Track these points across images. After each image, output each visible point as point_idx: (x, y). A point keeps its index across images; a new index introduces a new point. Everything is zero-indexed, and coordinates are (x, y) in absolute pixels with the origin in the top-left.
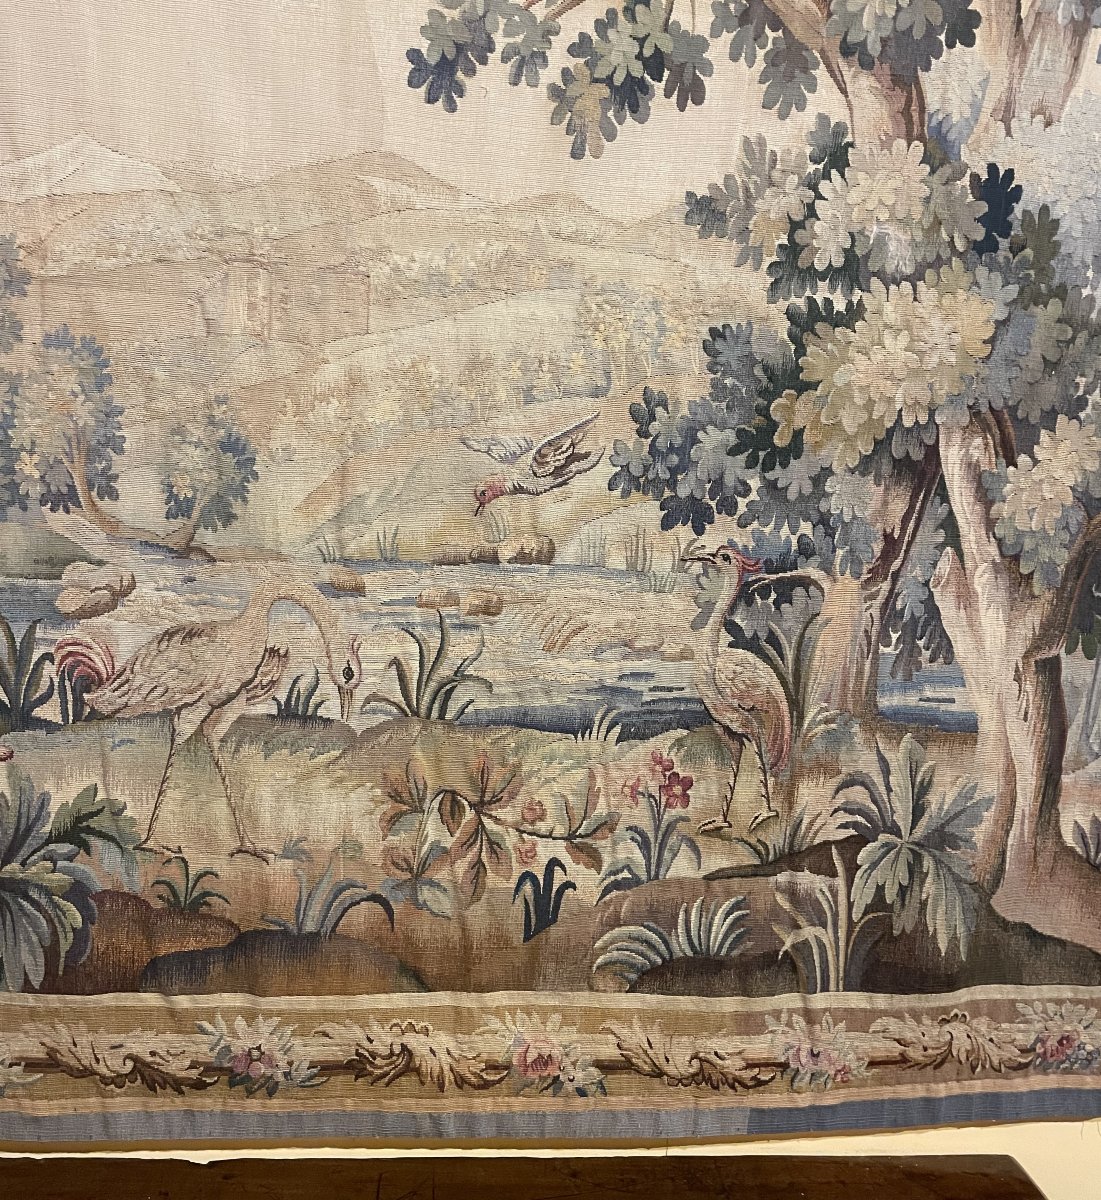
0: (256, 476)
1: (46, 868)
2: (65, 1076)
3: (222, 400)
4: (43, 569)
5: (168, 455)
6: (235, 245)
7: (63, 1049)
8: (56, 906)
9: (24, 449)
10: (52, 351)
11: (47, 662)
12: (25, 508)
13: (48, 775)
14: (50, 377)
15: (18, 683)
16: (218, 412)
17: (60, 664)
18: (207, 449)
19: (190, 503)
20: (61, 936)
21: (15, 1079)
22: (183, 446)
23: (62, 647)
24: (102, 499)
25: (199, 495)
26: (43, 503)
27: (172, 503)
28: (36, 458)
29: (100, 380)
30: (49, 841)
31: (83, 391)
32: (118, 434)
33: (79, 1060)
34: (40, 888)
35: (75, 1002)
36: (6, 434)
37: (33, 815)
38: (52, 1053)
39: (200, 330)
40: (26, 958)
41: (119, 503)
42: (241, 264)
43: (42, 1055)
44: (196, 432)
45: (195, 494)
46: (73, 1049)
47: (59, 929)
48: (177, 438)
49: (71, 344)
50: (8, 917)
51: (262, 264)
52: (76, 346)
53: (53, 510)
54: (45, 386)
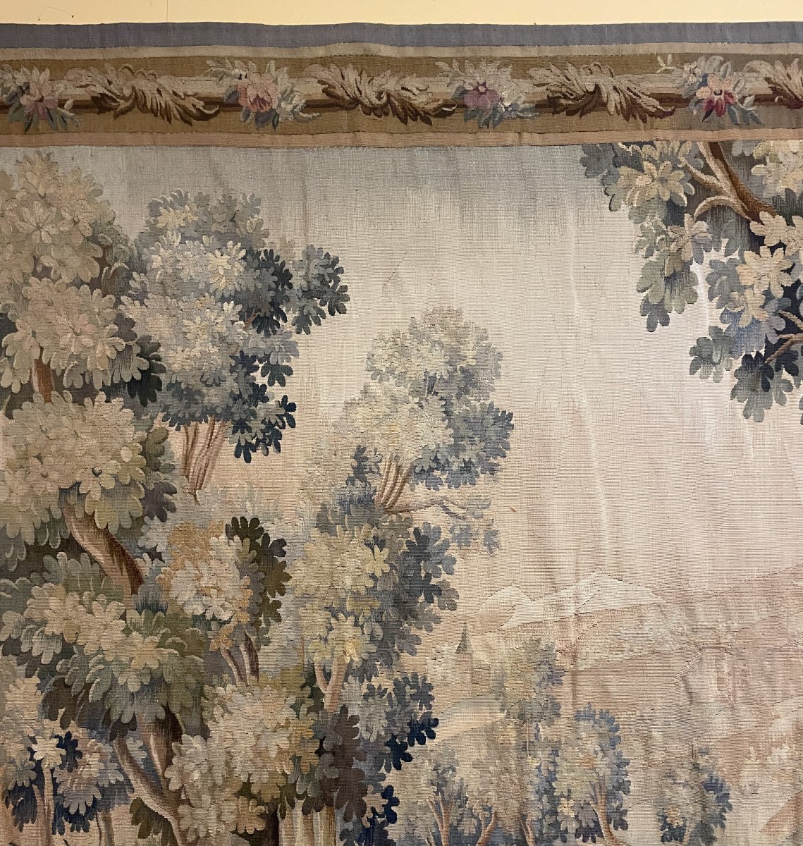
0: (730, 807)
3: (704, 752)
5: (662, 793)
6: (708, 638)
9: (562, 795)
10: (582, 723)
12: (565, 841)
14: (580, 742)
16: (701, 761)
18: (692, 788)
19: (681, 830)
22: (674, 786)
24: (616, 829)
25: (687, 824)
26: (577, 836)
27: (667, 830)
28: (572, 802)
29: (612, 741)
31: (602, 750)
32: (626, 779)
36: (551, 785)
39: (684, 700)
41: (628, 832)
42: (711, 651)
44: (683, 776)
45: (685, 823)
48: (670, 780)
49: (593, 717)
51: (726, 650)
52: (596, 718)
53: (584, 841)
54: (576, 748)
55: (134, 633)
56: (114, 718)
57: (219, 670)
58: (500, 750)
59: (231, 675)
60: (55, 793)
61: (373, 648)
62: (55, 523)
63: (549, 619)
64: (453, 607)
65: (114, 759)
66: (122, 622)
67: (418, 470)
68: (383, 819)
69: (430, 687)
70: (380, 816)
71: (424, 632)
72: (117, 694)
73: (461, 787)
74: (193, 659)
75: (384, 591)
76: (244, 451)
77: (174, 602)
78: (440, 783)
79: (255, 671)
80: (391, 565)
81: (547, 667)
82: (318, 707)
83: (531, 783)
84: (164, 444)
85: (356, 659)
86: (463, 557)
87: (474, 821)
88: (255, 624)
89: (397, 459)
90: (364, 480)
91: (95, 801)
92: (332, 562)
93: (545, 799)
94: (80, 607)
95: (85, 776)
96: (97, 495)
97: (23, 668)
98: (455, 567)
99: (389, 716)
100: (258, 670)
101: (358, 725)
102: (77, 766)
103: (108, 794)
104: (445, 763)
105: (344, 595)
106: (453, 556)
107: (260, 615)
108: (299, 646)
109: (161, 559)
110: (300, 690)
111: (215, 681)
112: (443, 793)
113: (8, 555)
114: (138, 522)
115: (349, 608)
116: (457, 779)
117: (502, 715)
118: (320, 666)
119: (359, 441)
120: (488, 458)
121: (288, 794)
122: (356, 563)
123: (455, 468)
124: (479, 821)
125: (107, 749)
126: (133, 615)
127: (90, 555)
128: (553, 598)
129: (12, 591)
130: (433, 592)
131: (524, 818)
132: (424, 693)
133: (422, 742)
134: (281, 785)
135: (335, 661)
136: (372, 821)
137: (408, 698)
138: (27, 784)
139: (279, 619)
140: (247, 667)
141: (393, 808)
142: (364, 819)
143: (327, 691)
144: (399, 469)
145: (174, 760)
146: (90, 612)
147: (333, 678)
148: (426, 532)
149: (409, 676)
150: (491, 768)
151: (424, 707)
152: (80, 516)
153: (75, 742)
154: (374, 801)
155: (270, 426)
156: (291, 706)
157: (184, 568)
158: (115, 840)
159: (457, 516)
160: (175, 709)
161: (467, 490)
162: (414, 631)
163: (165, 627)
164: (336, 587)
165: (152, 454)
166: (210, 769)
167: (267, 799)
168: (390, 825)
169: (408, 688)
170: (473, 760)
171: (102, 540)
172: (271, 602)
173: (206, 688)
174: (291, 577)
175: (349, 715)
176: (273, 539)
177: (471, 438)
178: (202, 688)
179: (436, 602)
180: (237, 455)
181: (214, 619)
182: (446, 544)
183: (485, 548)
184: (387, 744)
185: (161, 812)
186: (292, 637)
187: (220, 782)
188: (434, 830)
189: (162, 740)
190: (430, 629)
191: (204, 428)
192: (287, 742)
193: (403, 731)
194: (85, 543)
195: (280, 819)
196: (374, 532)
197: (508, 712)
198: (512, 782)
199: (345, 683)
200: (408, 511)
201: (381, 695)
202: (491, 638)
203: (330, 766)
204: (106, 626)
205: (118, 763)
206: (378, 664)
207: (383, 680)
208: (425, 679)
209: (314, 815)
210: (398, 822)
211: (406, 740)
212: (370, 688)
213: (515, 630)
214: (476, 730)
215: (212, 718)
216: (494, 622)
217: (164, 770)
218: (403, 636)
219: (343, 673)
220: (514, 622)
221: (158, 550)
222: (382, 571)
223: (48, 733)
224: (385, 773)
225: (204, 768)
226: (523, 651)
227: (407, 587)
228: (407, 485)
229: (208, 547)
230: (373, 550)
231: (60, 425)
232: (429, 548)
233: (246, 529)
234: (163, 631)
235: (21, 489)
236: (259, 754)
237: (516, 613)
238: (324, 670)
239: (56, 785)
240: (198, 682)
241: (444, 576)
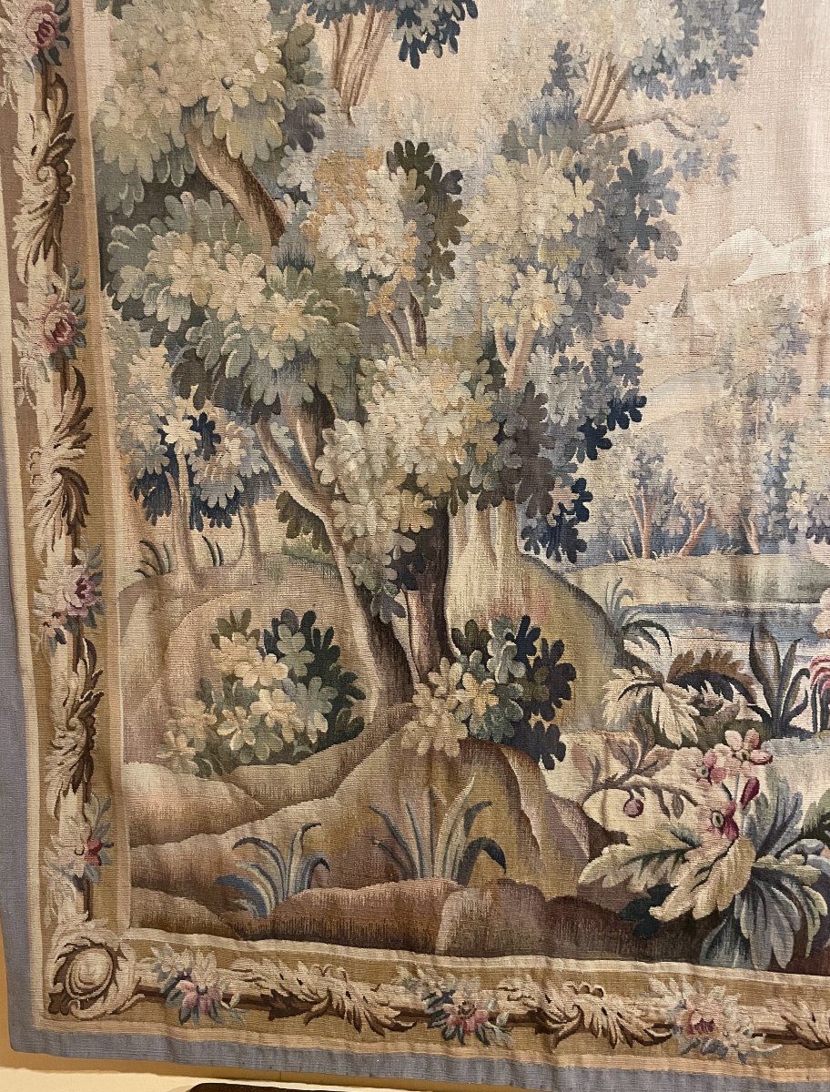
1: (799, 861)
2: (801, 1047)
4: (805, 594)
7: (803, 1023)
8: (807, 895)
9: (794, 489)
10: (826, 401)
11: (804, 677)
12: (793, 541)
13: (801, 777)
15: (780, 696)
17: (815, 678)
20: (810, 921)
21: (757, 1049)
23: (816, 664)
26: (808, 536)
28: (805, 496)
30: (801, 837)
33: (816, 1035)
34: (793, 878)
35: (818, 982)
36: (781, 476)
37: (789, 812)
38: (791, 1027)
40: (774, 940)
43: (782, 1028)
46: (812, 1023)
47: (808, 916)
50: (760, 903)
53: (816, 541)
54: (817, 432)
55: (276, 295)
56: (256, 397)
57: (379, 340)
58: (721, 436)
59: (394, 345)
60: (191, 484)
61: (569, 311)
62: (176, 153)
63: (795, 269)
64: (674, 256)
65: (257, 446)
66: (261, 280)
67: (637, 72)
68: (572, 517)
69: (639, 358)
70: (569, 513)
71: (634, 287)
72: (257, 371)
73: (669, 479)
74: (347, 328)
75: (585, 236)
76: (411, 52)
77: (322, 255)
78: (643, 475)
79: (422, 341)
80: (596, 202)
81: (788, 331)
82: (498, 384)
83: (759, 472)
84: (310, 45)
85: (547, 325)
86: (690, 191)
87: (682, 520)
88: (423, 281)
89: (610, 56)
90: (565, 87)
91: (237, 492)
92: (520, 201)
93: (773, 492)
94: (212, 261)
95: (225, 464)
96: (228, 113)
97: (148, 334)
98: (679, 204)
99: (585, 396)
100: (425, 338)
101: (546, 406)
102: (214, 453)
103: (252, 486)
104: (650, 452)
105: (534, 242)
106: (677, 189)
107: (428, 270)
108: (475, 309)
109: (306, 201)
110: (476, 364)
111: (374, 353)
112: (646, 487)
113: (123, 196)
114: (278, 153)
115: (540, 259)
116: (664, 471)
117: (725, 393)
118: (501, 333)
119: (560, 35)
120: (728, 56)
121: (461, 486)
122: (551, 199)
123: (684, 71)
124: (688, 520)
125: (249, 433)
126: (274, 272)
127: (221, 193)
128: (804, 243)
129: (130, 240)
130: (650, 235)
131: (745, 513)
132: (630, 365)
133: (625, 426)
134: (452, 477)
135: (521, 328)
136: (559, 518)
137: (609, 372)
138: (159, 471)
139: (451, 275)
140: (413, 335)
141: (585, 504)
142: (550, 516)
143: (509, 365)
144: (611, 71)
145: (326, 450)
146: (223, 267)
147: (517, 350)
148: (644, 155)
149: (613, 344)
150: (708, 458)
151: (629, 383)
152: (207, 142)
153: (212, 424)
154: (562, 495)
155: (444, 16)
156: (465, 384)
157: (334, 213)
158: (260, 538)
159: (684, 137)
160: (325, 390)
161: (701, 101)
162: (622, 287)
163: (313, 287)
164: (526, 231)
165: (293, 62)
166: (369, 458)
167: (435, 492)
168: (581, 523)
169: (610, 359)
170: (685, 448)
171: (235, 173)
172: (442, 253)
173: (363, 362)
174: (467, 221)
175: (536, 393)
176: (445, 171)
177: (708, 32)
178: (358, 363)
179: (652, 249)
180: (402, 58)
181: (372, 275)
182: (668, 174)
183: (719, 179)
184: (580, 429)
185: (311, 508)
186: (467, 298)
187: (379, 474)
188: (632, 530)
189: (310, 427)
190: (642, 284)
191: (360, 21)
192: (460, 427)
193: (601, 413)
194: (214, 177)
195: (450, 515)
196: (575, 159)
197: (734, 388)
198: (733, 473)
199: (533, 354)
200: (623, 128)
201: (576, 369)
202: (720, 296)
203: (512, 453)
204: (242, 284)
205: (262, 450)
206: (574, 330)
207: (579, 351)
208: (633, 347)
209: (492, 511)
210: (590, 520)
211: (605, 424)
212: (563, 360)
213: (750, 285)
214: (691, 412)
215: (371, 398)
216: (725, 274)
217: (314, 461)
218: (607, 294)
219: (530, 342)
220: (749, 275)
221: (302, 189)
222: (585, 211)
223: (181, 413)
224: (577, 463)
225: (362, 458)
226: (759, 312)
227: (616, 230)
228: (622, 92)
229: (365, 182)
230: (573, 182)
231: (180, 23)
232: (648, 176)
233: (412, 157)
234: (310, 292)
235: (135, 111)
236: (426, 441)
237: (754, 262)
238: (506, 339)
239: (192, 474)
240: (352, 357)
241: (665, 215)
